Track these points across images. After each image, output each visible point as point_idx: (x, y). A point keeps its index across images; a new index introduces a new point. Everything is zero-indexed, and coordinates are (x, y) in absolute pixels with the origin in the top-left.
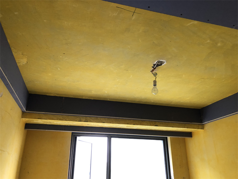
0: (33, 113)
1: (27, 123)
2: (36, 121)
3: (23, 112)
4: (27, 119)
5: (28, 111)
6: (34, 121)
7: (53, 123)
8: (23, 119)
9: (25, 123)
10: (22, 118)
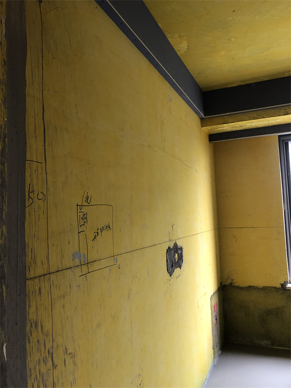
0: (215, 117)
1: (211, 133)
2: (221, 129)
3: (202, 119)
4: (209, 128)
5: (207, 116)
6: (219, 129)
7: (246, 125)
8: (204, 128)
9: (208, 134)
10: (202, 127)
